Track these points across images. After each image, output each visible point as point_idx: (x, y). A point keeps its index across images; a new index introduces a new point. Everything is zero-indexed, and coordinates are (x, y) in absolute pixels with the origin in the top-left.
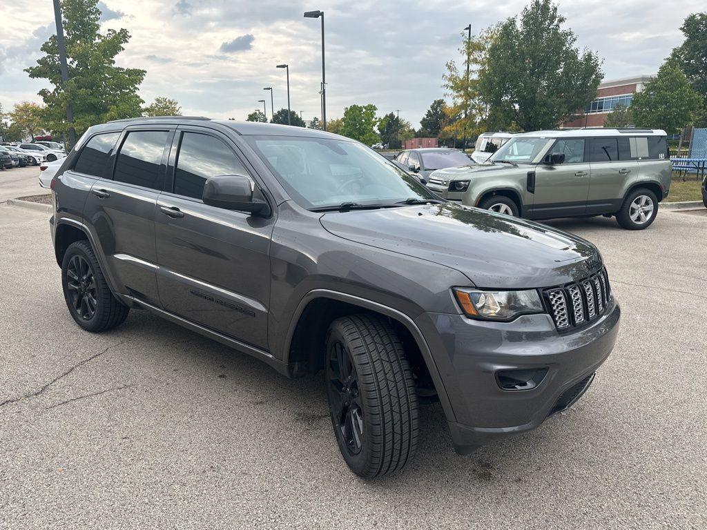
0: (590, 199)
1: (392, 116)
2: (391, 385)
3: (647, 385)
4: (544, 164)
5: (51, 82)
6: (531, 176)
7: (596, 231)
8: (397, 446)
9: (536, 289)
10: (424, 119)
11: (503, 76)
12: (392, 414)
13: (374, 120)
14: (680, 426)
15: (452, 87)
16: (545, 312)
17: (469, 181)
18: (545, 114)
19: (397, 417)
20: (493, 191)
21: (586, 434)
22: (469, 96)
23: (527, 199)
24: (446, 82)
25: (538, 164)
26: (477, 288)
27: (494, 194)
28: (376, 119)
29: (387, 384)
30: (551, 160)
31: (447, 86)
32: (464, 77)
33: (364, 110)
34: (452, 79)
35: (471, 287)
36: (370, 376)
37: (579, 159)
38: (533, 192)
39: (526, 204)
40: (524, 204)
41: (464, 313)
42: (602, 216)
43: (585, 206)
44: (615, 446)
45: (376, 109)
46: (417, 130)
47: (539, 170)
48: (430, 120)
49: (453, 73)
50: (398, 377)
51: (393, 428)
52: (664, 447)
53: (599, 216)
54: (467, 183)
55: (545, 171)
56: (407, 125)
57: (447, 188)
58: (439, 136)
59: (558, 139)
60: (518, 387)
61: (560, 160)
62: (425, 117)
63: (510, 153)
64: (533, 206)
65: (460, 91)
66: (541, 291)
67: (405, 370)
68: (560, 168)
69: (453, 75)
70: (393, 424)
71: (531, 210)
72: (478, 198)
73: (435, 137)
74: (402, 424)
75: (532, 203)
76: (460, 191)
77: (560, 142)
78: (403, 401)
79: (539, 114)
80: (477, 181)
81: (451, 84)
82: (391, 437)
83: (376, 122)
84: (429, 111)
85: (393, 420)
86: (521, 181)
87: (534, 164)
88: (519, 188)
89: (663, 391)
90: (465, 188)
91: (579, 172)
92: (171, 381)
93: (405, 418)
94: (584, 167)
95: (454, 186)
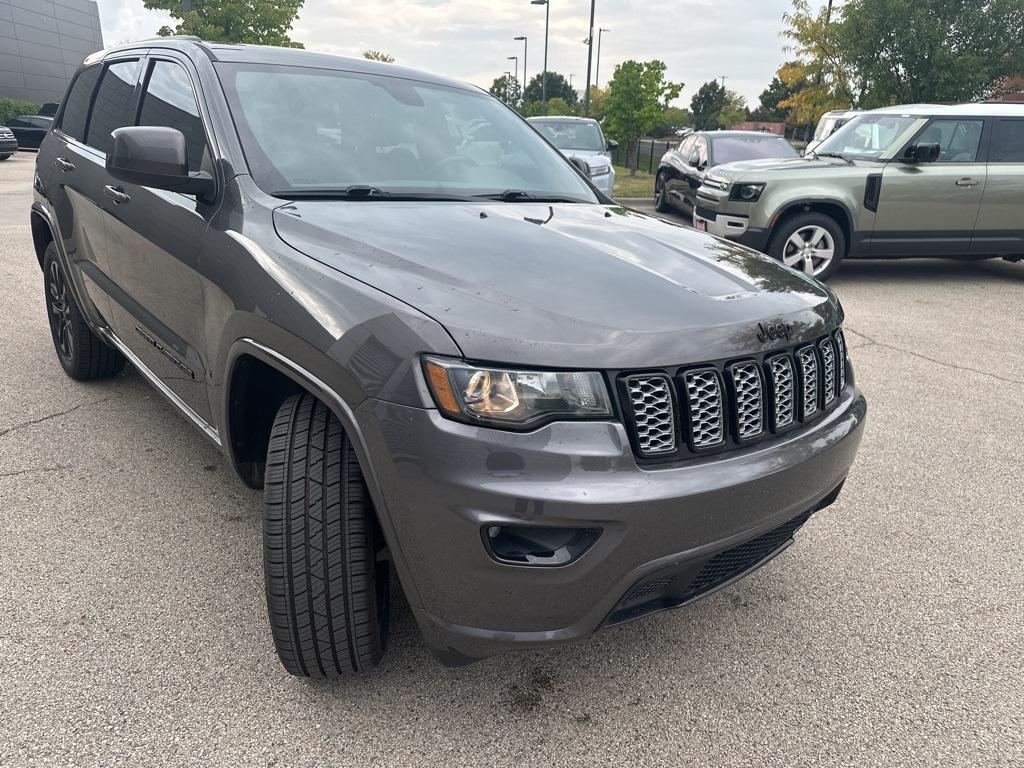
0: (979, 227)
1: (714, 85)
2: (314, 527)
3: (939, 567)
4: (901, 161)
5: (171, 15)
6: (874, 182)
7: (984, 285)
8: (323, 635)
9: (604, 372)
10: (766, 92)
11: (881, 15)
12: (309, 580)
13: (660, 86)
14: (963, 657)
15: (796, 35)
16: (615, 418)
17: (763, 184)
18: (948, 82)
19: (318, 586)
20: (805, 205)
21: (767, 645)
22: (823, 51)
23: (862, 221)
24: (789, 27)
25: (890, 161)
26: (464, 359)
27: (807, 209)
28: (665, 84)
29: (307, 524)
30: (913, 155)
31: (788, 33)
32: (819, 19)
33: (645, 69)
34: (799, 22)
35: (455, 357)
36: (276, 507)
37: (968, 156)
38: (874, 210)
39: (861, 229)
40: (855, 229)
41: (439, 407)
42: (1000, 259)
43: (969, 240)
44: (810, 678)
45: (664, 68)
46: (752, 110)
47: (891, 173)
48: (775, 94)
49: (801, 11)
50: (333, 514)
51: (311, 606)
52: (909, 695)
53: (996, 259)
54: (760, 188)
55: (902, 174)
56: (740, 101)
57: (727, 194)
58: (788, 120)
59: (932, 119)
60: (533, 560)
61: (931, 155)
62: (768, 88)
63: (866, 145)
64: (872, 234)
65: (809, 42)
66: (612, 377)
67: (350, 503)
68: (931, 171)
69: (800, 15)
70: (311, 599)
71: (868, 240)
72: (774, 215)
73: (781, 122)
74: (328, 601)
75: (870, 229)
76: (746, 200)
77: (937, 125)
78: (334, 558)
79: (936, 84)
80: (779, 185)
81: (796, 30)
82: (307, 620)
83: (663, 89)
84: (775, 80)
85: (309, 589)
86: (855, 191)
87: (883, 161)
88: (850, 202)
89: (965, 582)
90: (756, 197)
91: (963, 179)
92: (129, 467)
93: (336, 588)
94: (976, 170)
95: (741, 192)
